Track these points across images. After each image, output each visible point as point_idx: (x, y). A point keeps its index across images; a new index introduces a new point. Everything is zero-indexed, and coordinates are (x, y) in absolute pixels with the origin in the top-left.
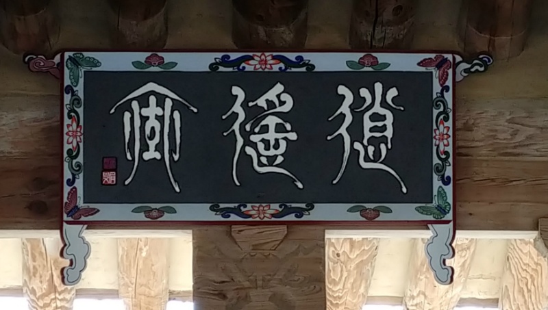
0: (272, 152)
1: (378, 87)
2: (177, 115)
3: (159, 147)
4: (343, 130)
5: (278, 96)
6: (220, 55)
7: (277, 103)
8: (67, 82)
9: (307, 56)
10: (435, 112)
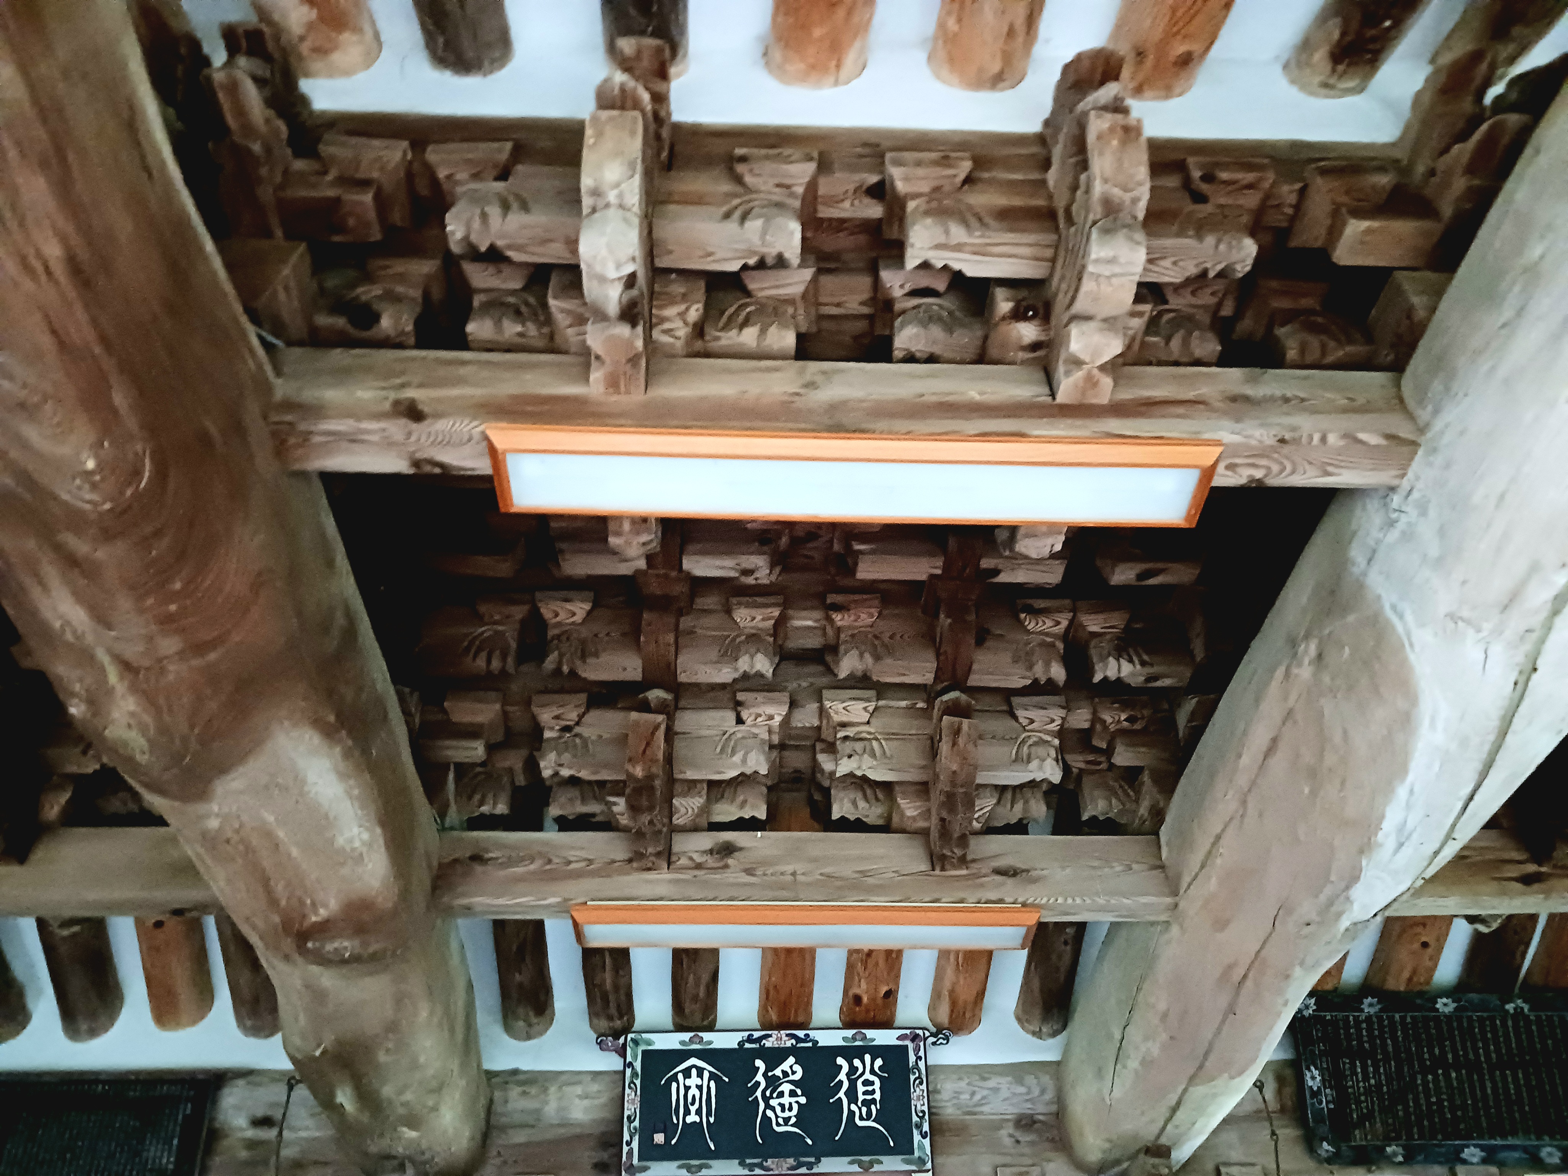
0: (787, 1114)
1: (867, 1058)
2: (713, 1084)
3: (699, 1112)
4: (841, 1094)
5: (791, 1067)
6: (746, 1034)
7: (790, 1072)
8: (629, 1059)
9: (812, 1034)
10: (912, 1078)
